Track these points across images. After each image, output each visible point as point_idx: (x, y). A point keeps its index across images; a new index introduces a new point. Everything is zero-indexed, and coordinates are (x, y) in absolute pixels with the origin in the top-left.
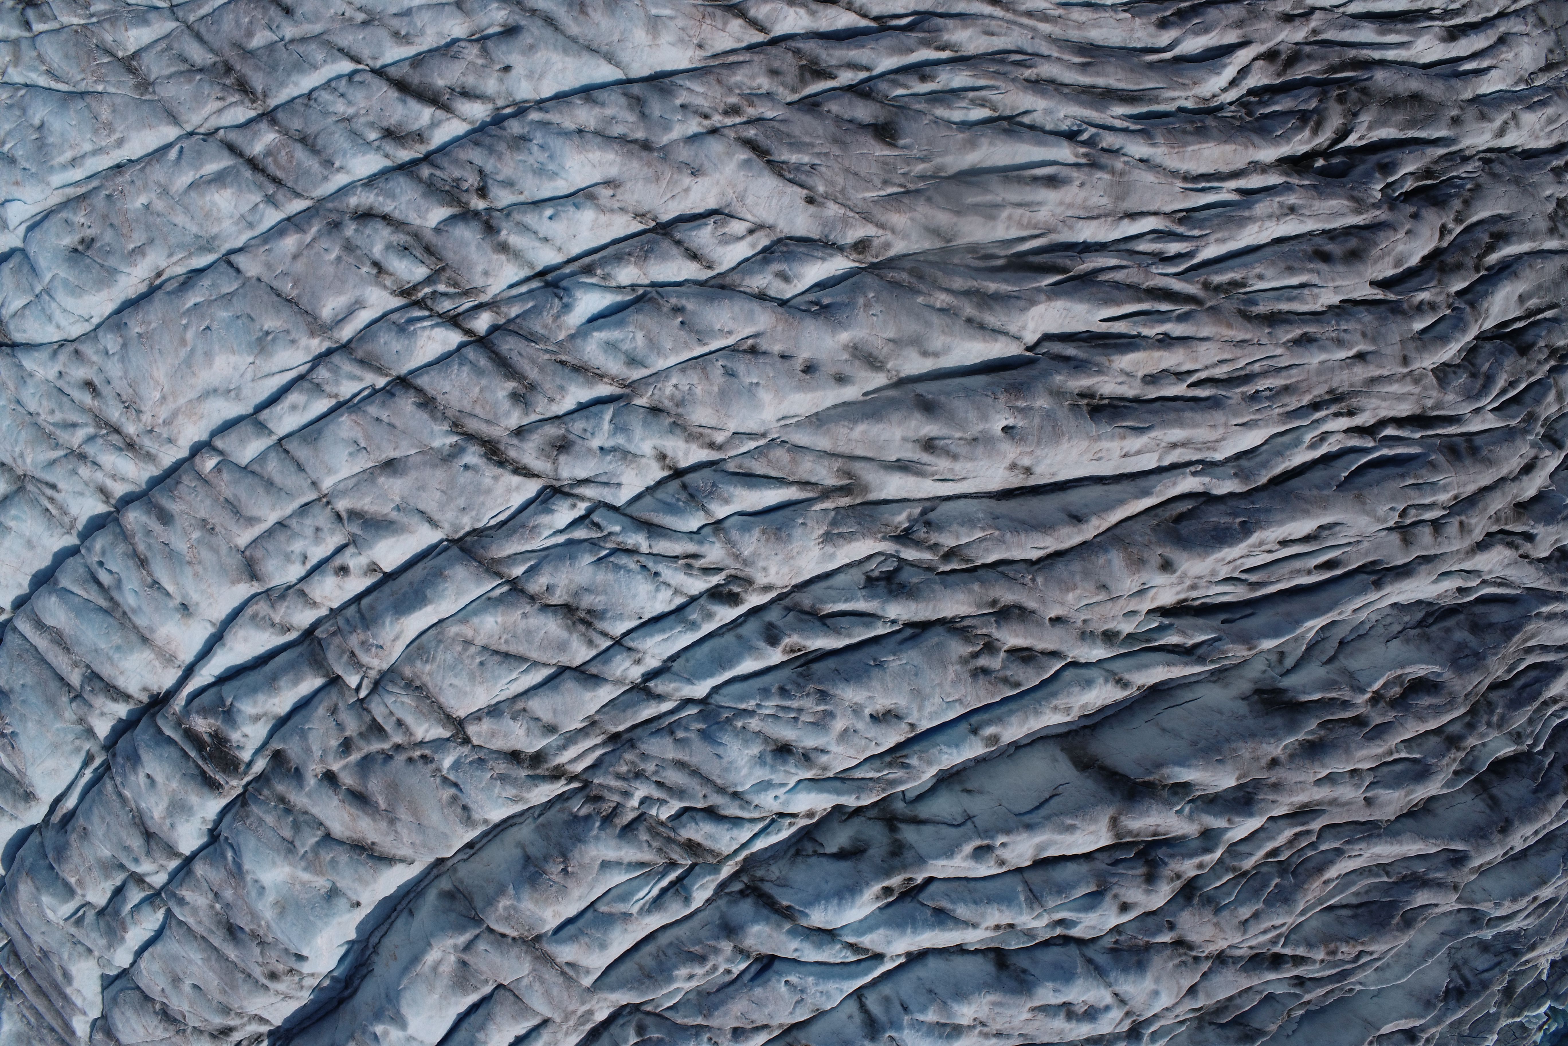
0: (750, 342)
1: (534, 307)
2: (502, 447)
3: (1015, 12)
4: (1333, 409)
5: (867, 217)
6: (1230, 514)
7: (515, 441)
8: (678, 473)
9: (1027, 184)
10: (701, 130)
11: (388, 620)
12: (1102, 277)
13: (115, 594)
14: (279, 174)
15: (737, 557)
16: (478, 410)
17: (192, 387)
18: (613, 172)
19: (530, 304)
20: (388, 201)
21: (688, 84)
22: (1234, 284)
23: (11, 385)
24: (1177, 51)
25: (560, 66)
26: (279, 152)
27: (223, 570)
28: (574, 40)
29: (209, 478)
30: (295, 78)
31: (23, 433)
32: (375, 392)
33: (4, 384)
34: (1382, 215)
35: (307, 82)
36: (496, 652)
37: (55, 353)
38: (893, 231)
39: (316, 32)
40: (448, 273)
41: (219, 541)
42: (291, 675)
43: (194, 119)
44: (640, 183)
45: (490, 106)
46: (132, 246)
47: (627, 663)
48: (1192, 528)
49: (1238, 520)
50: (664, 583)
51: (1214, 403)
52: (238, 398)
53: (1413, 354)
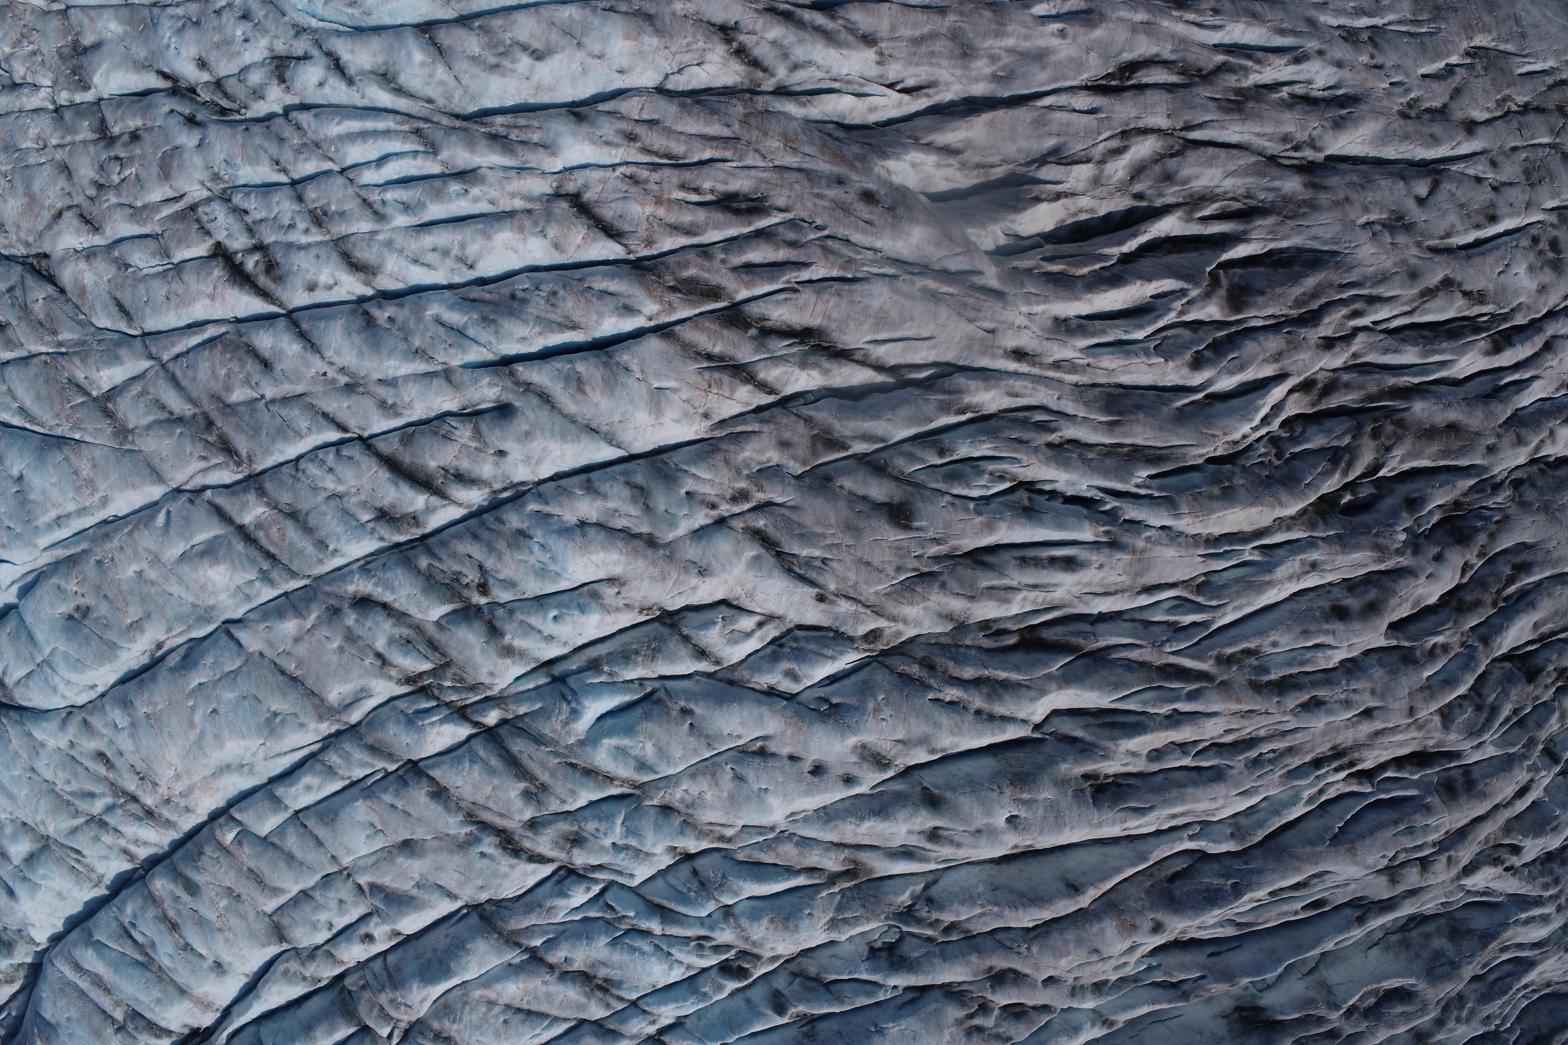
0: (759, 744)
1: (542, 708)
2: (517, 838)
3: (1041, 365)
4: (1335, 765)
5: (877, 612)
6: (1223, 876)
7: (530, 834)
8: (688, 857)
9: (1044, 567)
10: (709, 521)
11: (415, 986)
12: (1115, 656)
13: (150, 952)
14: (272, 549)
15: (747, 939)
16: (491, 805)
17: (205, 766)
18: (617, 570)
19: (538, 706)
20: (388, 593)
21: (694, 470)
22: (1248, 652)
23: (24, 754)
24: (1210, 390)
25: (558, 453)
26: (270, 527)
27: (252, 935)
28: (572, 419)
29: (231, 848)
30: (280, 445)
31: (42, 802)
32: (388, 774)
33: (16, 753)
34: (1404, 561)
35: (292, 451)
36: (519, 1010)
37: (64, 723)
38: (905, 621)
39: (298, 392)
40: (453, 670)
41: (247, 908)
42: (325, 1026)
43: (179, 477)
44: (646, 583)
45: (487, 490)
46: (129, 621)
47: (643, 1024)
48: (1186, 889)
49: (1230, 882)
50: (677, 961)
51: (1217, 775)
52: (251, 772)
53: (1419, 705)
